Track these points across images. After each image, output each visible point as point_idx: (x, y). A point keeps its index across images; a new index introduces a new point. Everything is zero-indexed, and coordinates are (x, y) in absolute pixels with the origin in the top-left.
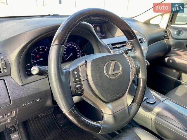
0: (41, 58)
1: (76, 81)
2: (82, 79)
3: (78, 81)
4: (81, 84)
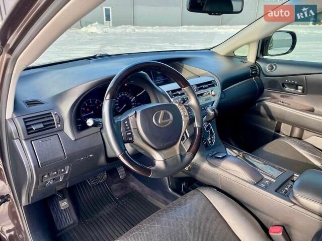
0: (91, 112)
1: (126, 130)
2: (132, 128)
3: (128, 129)
4: (131, 132)
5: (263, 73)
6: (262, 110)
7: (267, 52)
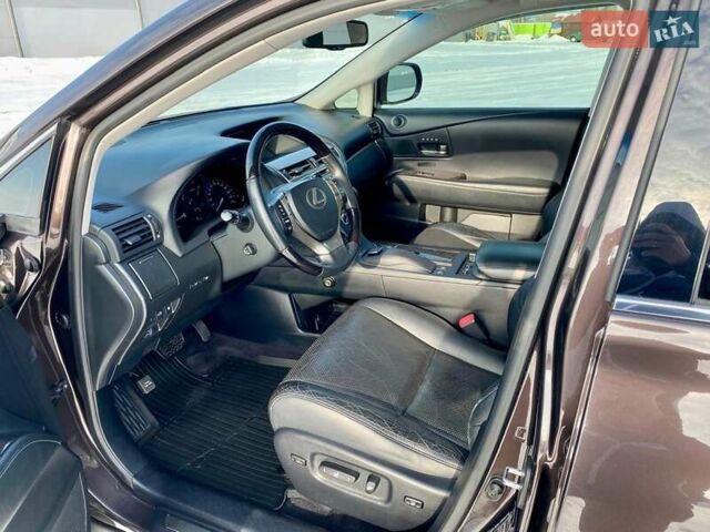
3: (285, 216)
5: (388, 133)
6: (397, 190)
7: (385, 99)
